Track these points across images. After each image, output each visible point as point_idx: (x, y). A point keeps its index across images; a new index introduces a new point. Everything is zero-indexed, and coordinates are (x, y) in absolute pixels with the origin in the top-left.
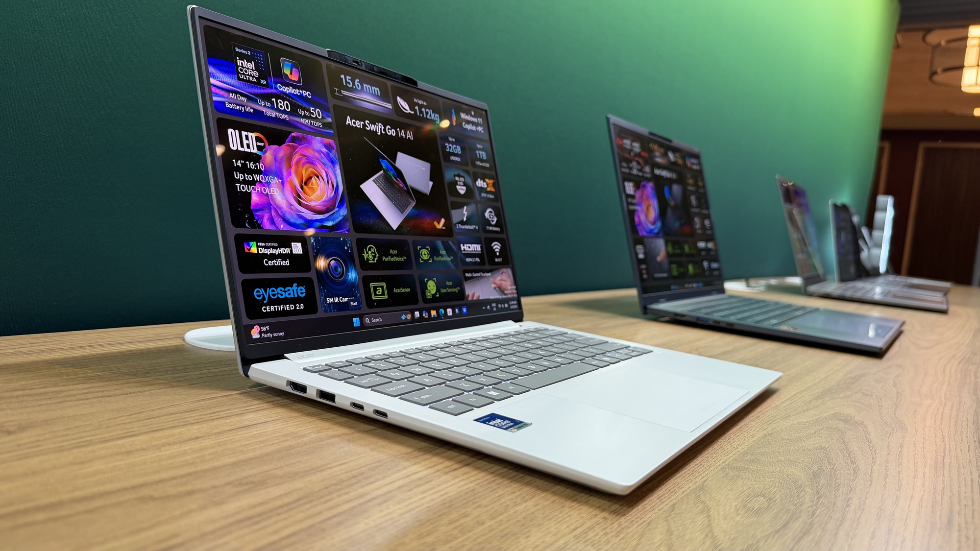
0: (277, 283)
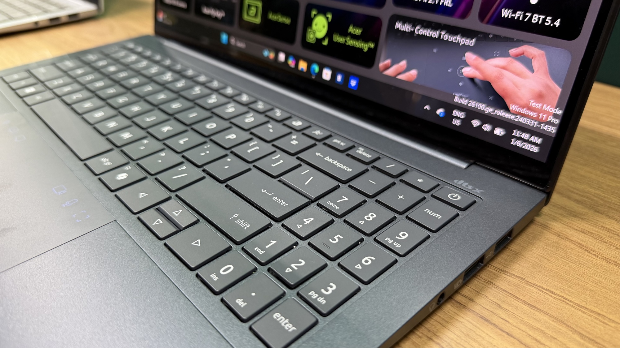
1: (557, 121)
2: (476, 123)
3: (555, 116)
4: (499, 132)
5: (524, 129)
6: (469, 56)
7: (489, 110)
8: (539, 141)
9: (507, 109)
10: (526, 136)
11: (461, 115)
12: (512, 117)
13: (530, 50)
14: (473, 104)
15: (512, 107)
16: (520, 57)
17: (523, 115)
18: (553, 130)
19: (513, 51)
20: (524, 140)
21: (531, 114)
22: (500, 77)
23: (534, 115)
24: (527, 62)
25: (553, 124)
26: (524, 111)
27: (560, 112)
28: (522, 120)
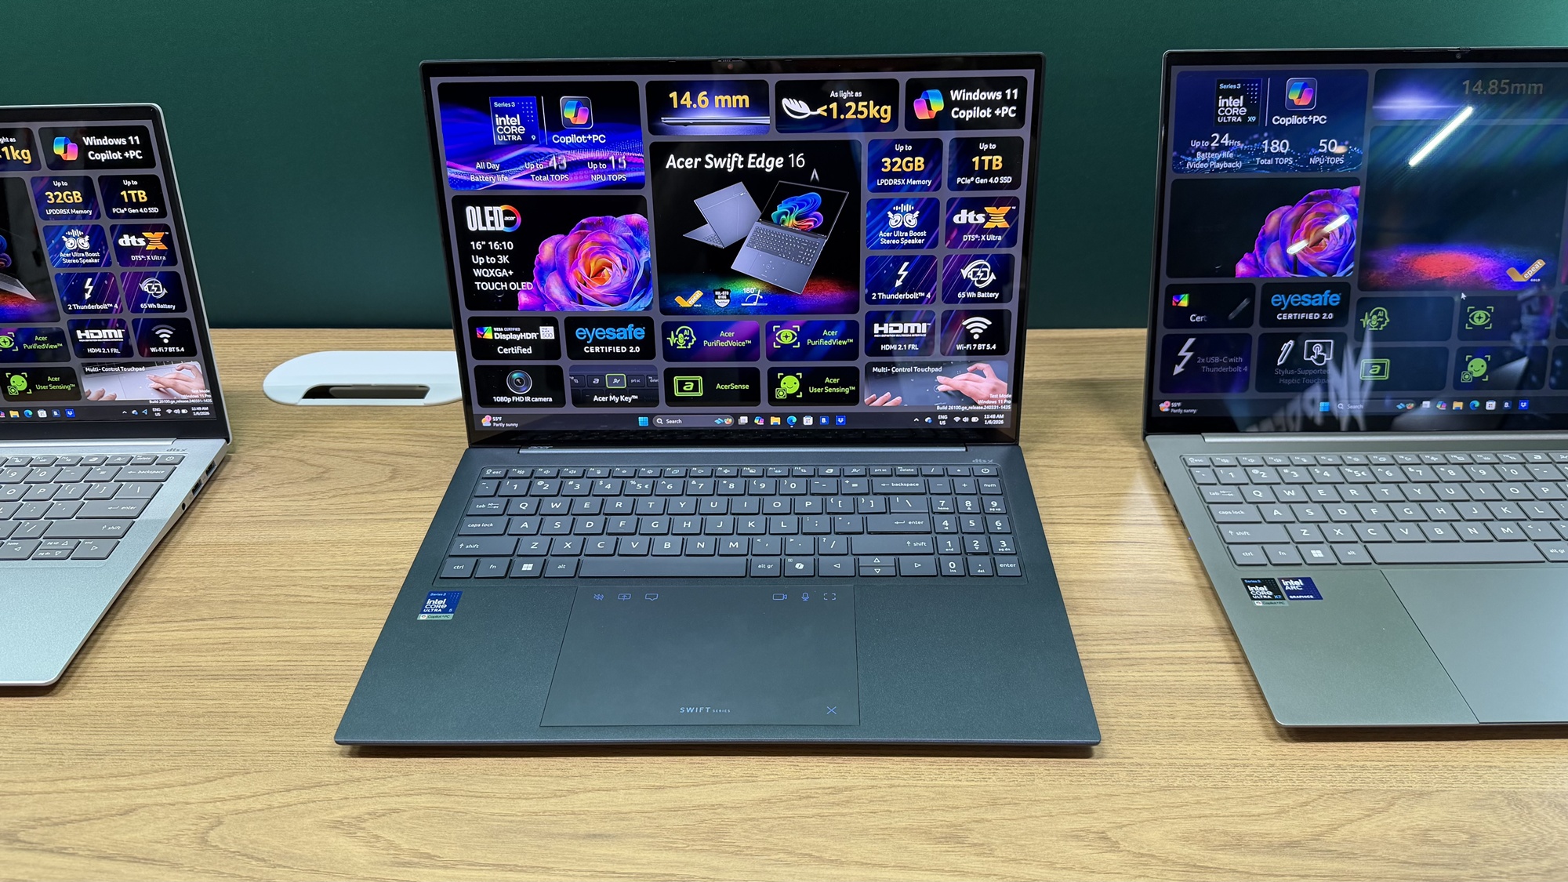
1: (1010, 402)
2: (957, 419)
3: (1008, 399)
4: (974, 419)
5: (990, 412)
6: (940, 378)
7: (964, 408)
8: (1003, 416)
9: (976, 404)
10: (994, 416)
11: (945, 417)
12: (982, 408)
13: (981, 366)
14: (951, 408)
15: (979, 402)
16: (976, 371)
17: (987, 405)
18: (1009, 407)
19: (969, 369)
20: (992, 419)
21: (993, 402)
22: (965, 386)
23: (995, 402)
24: (981, 373)
25: (1008, 404)
26: (988, 402)
27: (1010, 396)
28: (988, 408)
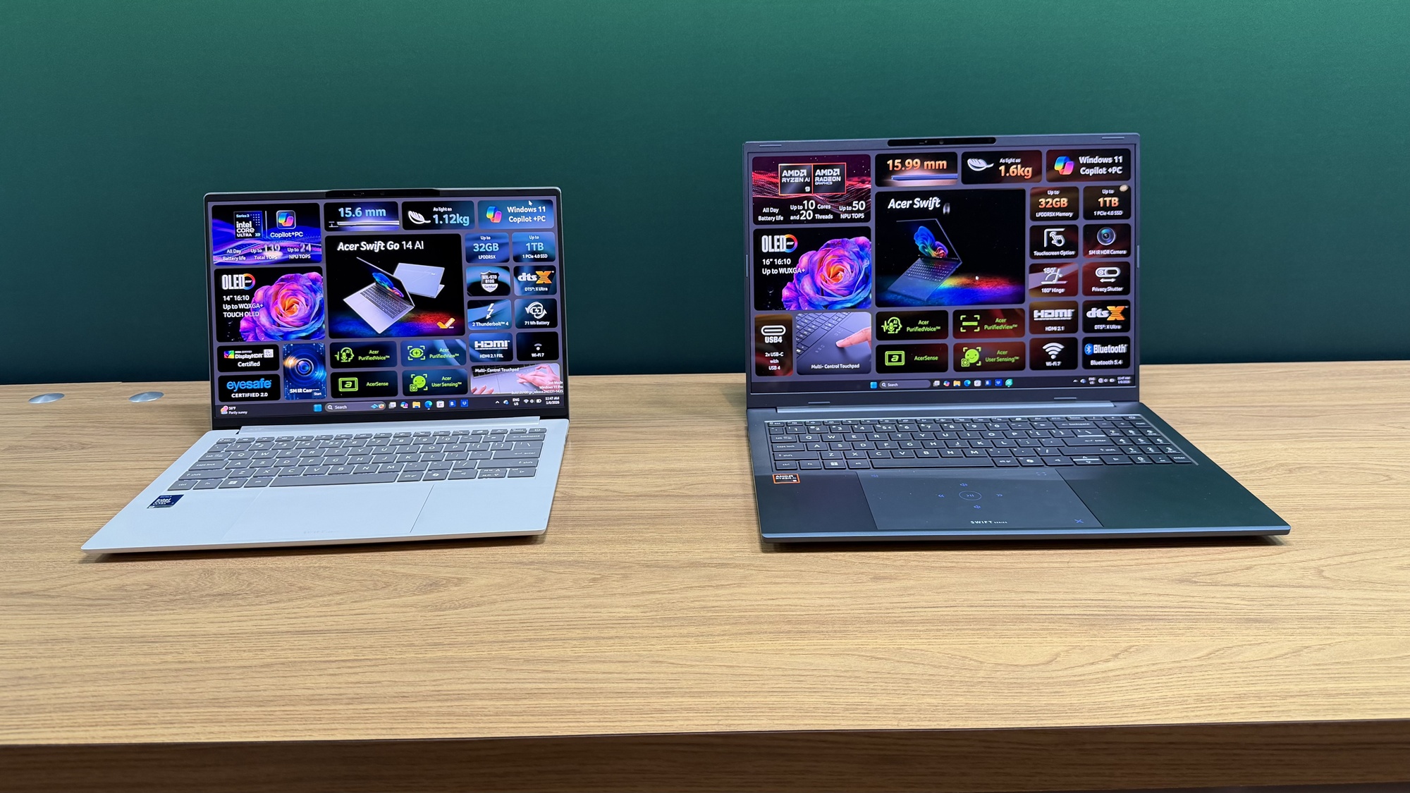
0: (246, 378)
